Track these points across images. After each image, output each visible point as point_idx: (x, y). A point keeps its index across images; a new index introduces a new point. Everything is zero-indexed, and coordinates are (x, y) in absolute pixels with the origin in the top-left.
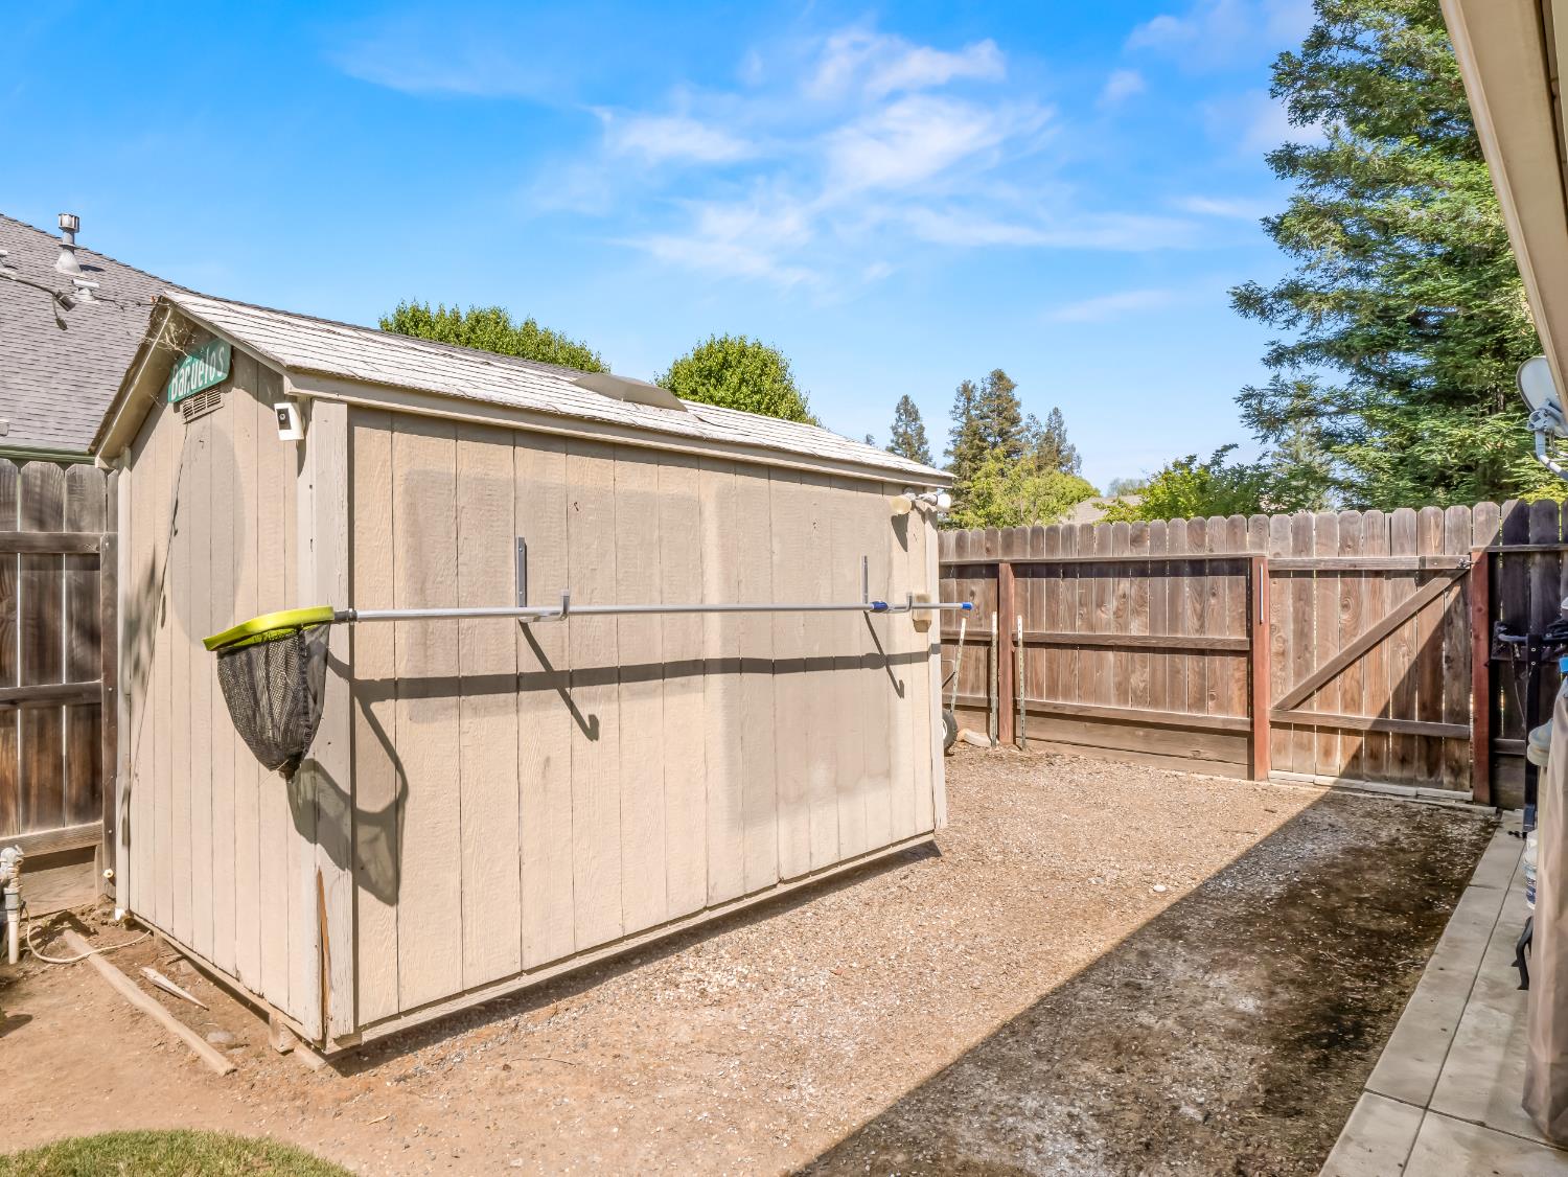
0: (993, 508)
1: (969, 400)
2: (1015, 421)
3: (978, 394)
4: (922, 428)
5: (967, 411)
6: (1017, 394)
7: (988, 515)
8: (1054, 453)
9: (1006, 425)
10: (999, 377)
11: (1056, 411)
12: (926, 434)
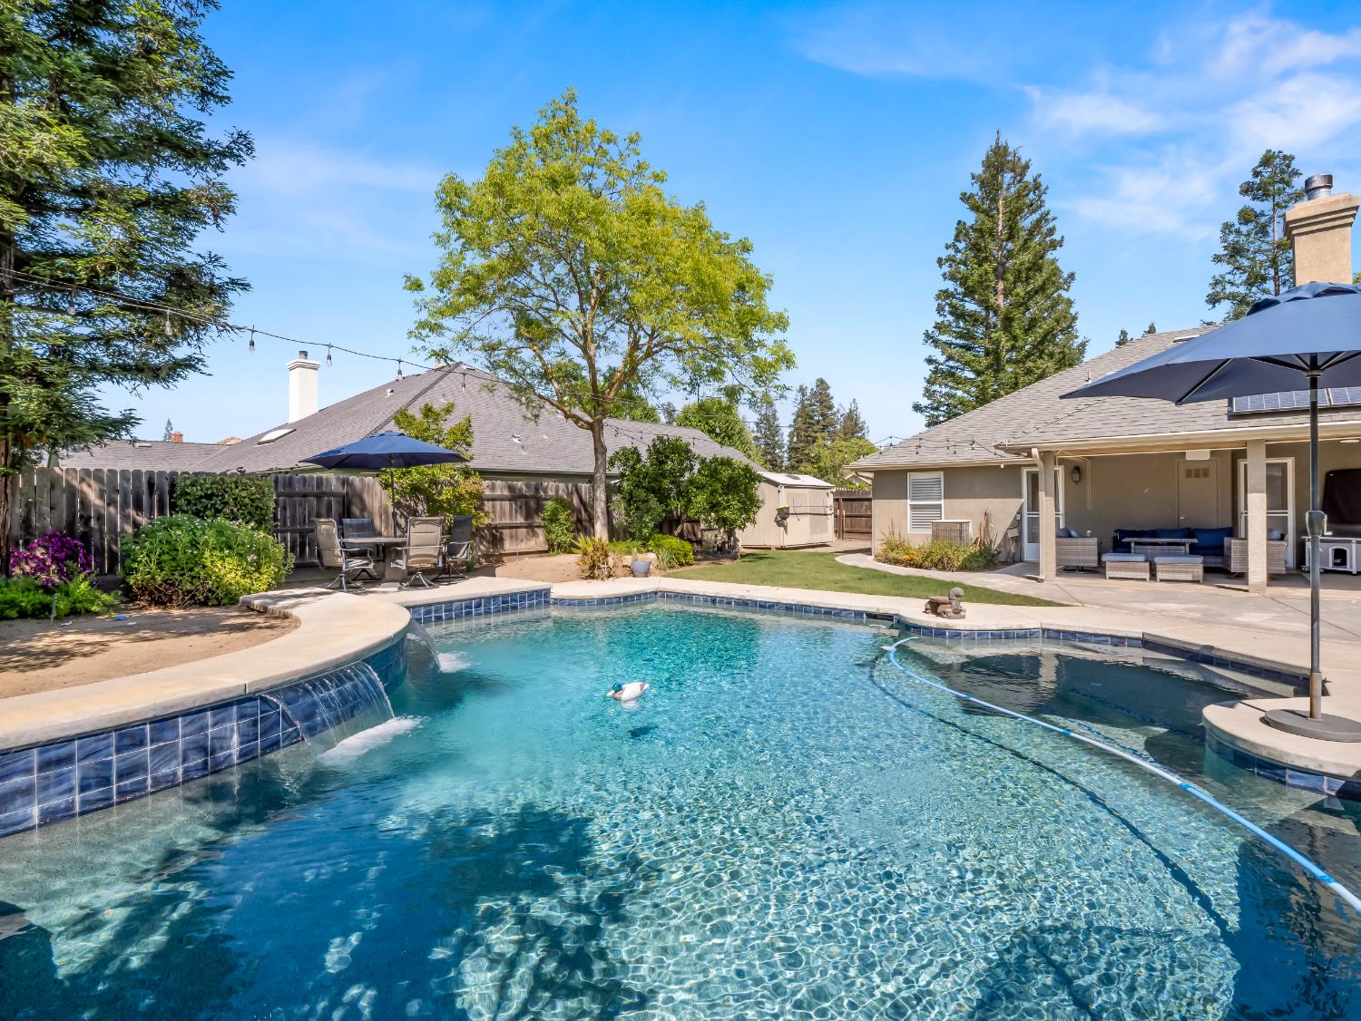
0: (822, 464)
1: (803, 395)
2: (830, 408)
3: (808, 391)
4: (775, 411)
5: (802, 401)
6: (831, 392)
7: (819, 468)
8: (853, 426)
9: (825, 411)
10: (821, 382)
11: (854, 401)
12: (778, 415)
